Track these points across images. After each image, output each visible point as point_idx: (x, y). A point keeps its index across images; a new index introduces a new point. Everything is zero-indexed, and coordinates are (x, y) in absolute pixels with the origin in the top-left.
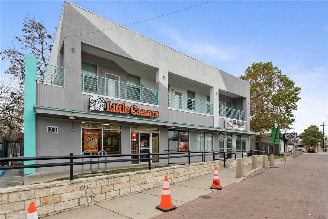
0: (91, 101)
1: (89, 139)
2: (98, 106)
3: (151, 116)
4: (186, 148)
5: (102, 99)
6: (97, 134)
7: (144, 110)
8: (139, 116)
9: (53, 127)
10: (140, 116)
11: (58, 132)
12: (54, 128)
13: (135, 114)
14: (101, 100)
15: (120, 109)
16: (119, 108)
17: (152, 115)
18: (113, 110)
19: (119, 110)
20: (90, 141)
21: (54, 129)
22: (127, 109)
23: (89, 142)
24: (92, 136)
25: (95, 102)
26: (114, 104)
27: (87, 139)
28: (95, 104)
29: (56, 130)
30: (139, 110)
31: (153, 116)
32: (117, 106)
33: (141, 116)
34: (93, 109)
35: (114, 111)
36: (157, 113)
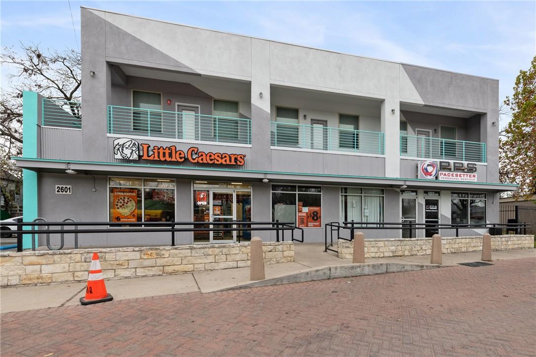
0: (116, 145)
1: (121, 203)
2: (127, 152)
3: (228, 162)
4: (315, 218)
5: (133, 141)
6: (134, 194)
7: (214, 155)
8: (203, 163)
9: (64, 186)
10: (205, 163)
11: (71, 193)
12: (66, 187)
13: (196, 161)
14: (132, 144)
15: (167, 155)
16: (164, 153)
17: (230, 161)
18: (154, 157)
19: (164, 156)
20: (123, 205)
21: (66, 189)
22: (180, 154)
23: (121, 206)
24: (126, 198)
25: (123, 146)
26: (155, 148)
27: (118, 202)
28: (122, 150)
29: (68, 190)
30: (204, 155)
31: (233, 163)
32: (161, 151)
33: (208, 163)
34: (121, 157)
35: (156, 158)
36: (241, 157)
